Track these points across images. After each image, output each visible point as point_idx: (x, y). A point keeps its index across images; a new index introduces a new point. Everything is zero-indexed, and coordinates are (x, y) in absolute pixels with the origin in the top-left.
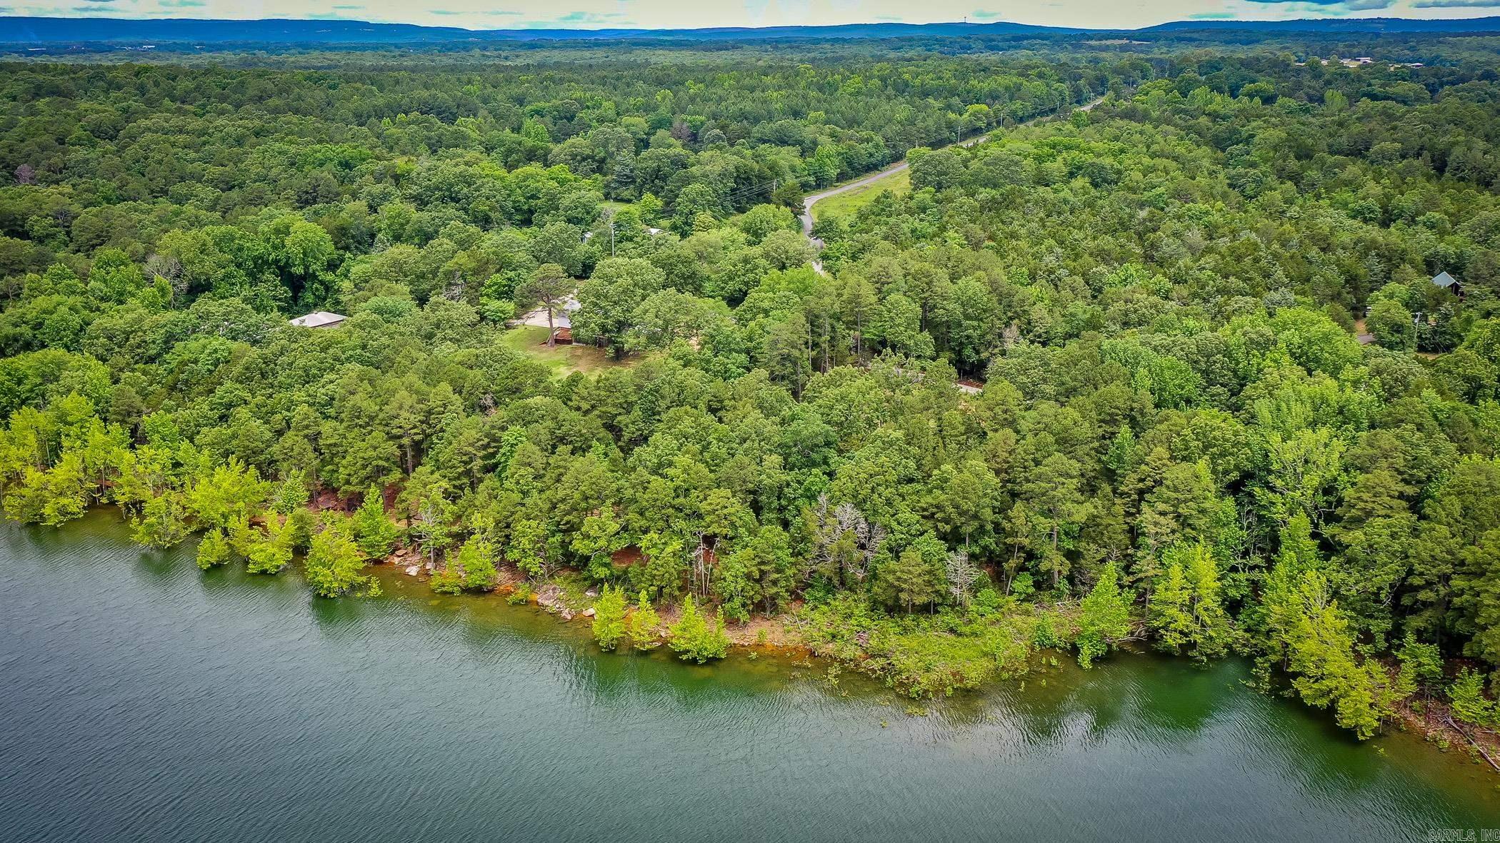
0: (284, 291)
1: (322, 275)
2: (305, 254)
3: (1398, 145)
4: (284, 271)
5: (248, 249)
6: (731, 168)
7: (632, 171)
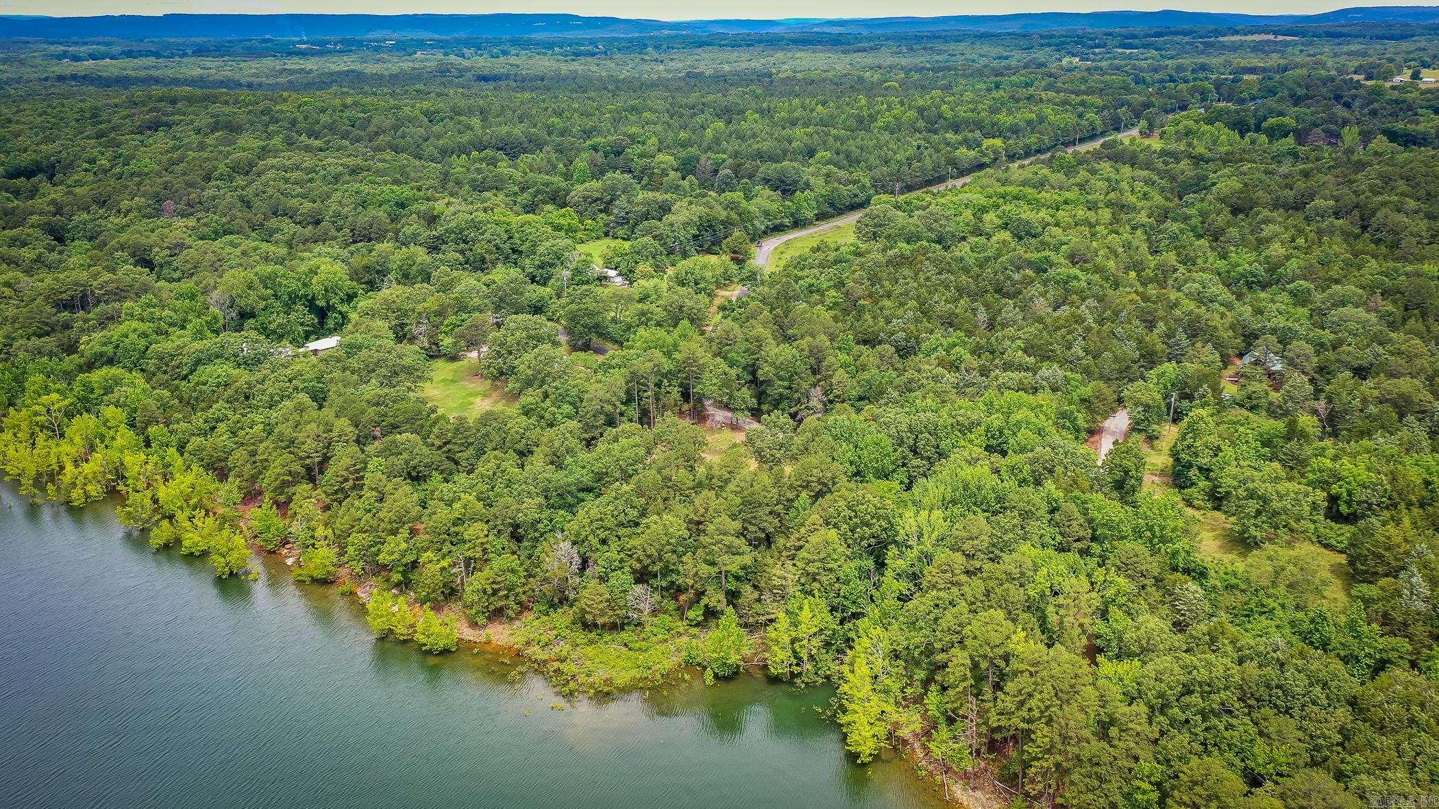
0: (312, 319)
1: (340, 308)
2: (326, 290)
3: (1332, 203)
4: (311, 304)
5: (285, 286)
6: (695, 219)
7: (627, 213)
